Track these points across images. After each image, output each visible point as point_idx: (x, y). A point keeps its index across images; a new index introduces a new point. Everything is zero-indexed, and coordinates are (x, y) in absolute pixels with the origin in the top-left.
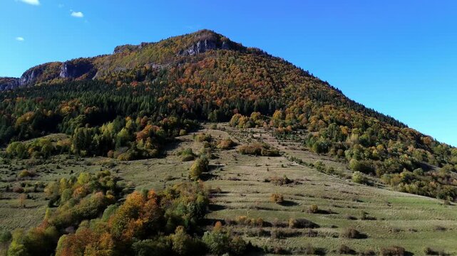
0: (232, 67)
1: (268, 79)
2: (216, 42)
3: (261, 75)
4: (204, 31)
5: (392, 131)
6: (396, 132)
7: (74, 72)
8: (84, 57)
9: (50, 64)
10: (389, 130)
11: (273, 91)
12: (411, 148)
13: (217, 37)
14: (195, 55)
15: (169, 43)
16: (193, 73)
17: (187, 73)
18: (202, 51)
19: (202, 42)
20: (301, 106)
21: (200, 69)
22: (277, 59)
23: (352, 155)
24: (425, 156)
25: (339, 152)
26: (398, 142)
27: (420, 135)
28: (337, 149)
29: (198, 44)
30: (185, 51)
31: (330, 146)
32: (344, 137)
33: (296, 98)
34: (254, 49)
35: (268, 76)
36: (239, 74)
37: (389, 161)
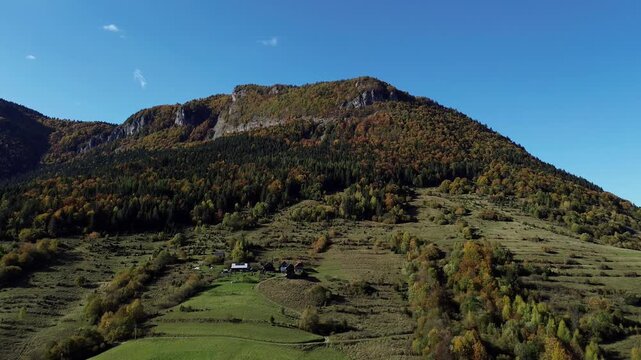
0: (409, 123)
1: (452, 138)
2: (382, 92)
3: (443, 133)
4: (367, 79)
5: (593, 197)
6: (597, 197)
7: (192, 118)
8: (197, 98)
9: (161, 107)
10: (590, 196)
11: (463, 153)
12: (614, 213)
13: (383, 85)
14: (361, 108)
15: (325, 91)
16: (366, 129)
17: (360, 129)
18: (369, 103)
19: (369, 93)
20: (498, 170)
21: (374, 126)
22: (451, 111)
23: (570, 220)
24: (627, 221)
25: (558, 217)
26: (602, 208)
27: (618, 199)
28: (555, 216)
29: (364, 95)
30: (350, 103)
31: (549, 212)
32: (557, 204)
33: (490, 161)
34: (423, 99)
35: (451, 134)
36: (419, 133)
37: (601, 226)
